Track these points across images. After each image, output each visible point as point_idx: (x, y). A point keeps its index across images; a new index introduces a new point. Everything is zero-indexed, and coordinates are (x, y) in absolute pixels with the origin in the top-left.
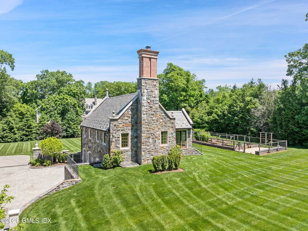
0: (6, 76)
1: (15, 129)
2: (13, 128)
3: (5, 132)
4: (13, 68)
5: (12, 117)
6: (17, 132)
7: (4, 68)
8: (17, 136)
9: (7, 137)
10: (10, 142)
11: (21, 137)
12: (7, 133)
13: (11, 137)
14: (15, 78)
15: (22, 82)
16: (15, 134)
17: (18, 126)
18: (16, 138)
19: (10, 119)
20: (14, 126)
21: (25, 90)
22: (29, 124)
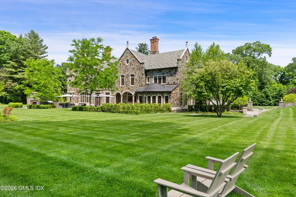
0: (266, 63)
1: (270, 97)
2: (269, 96)
3: (263, 99)
4: (271, 55)
5: (268, 89)
6: (271, 99)
7: (265, 57)
8: (271, 102)
9: (264, 102)
10: (267, 105)
11: (274, 103)
12: (264, 99)
13: (267, 102)
14: (273, 64)
15: (280, 67)
16: (270, 100)
17: (272, 95)
18: (271, 103)
19: (267, 89)
20: (269, 94)
21: (282, 73)
22: (281, 94)
